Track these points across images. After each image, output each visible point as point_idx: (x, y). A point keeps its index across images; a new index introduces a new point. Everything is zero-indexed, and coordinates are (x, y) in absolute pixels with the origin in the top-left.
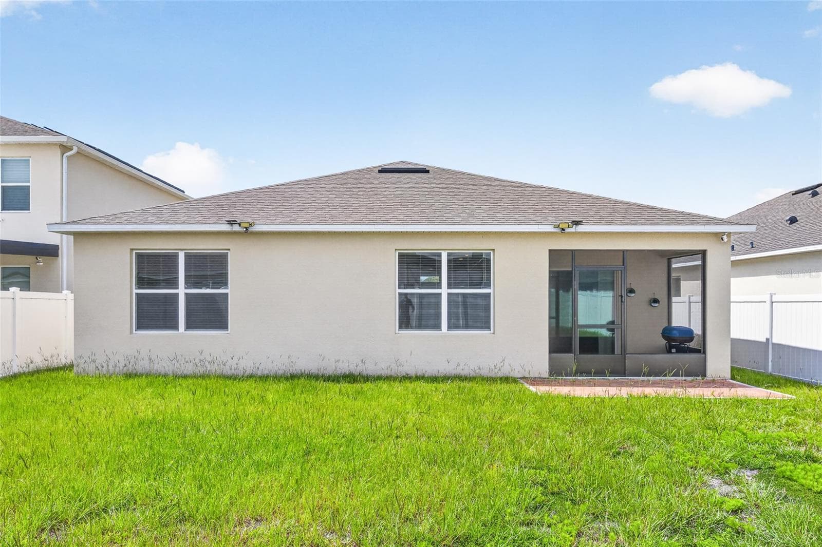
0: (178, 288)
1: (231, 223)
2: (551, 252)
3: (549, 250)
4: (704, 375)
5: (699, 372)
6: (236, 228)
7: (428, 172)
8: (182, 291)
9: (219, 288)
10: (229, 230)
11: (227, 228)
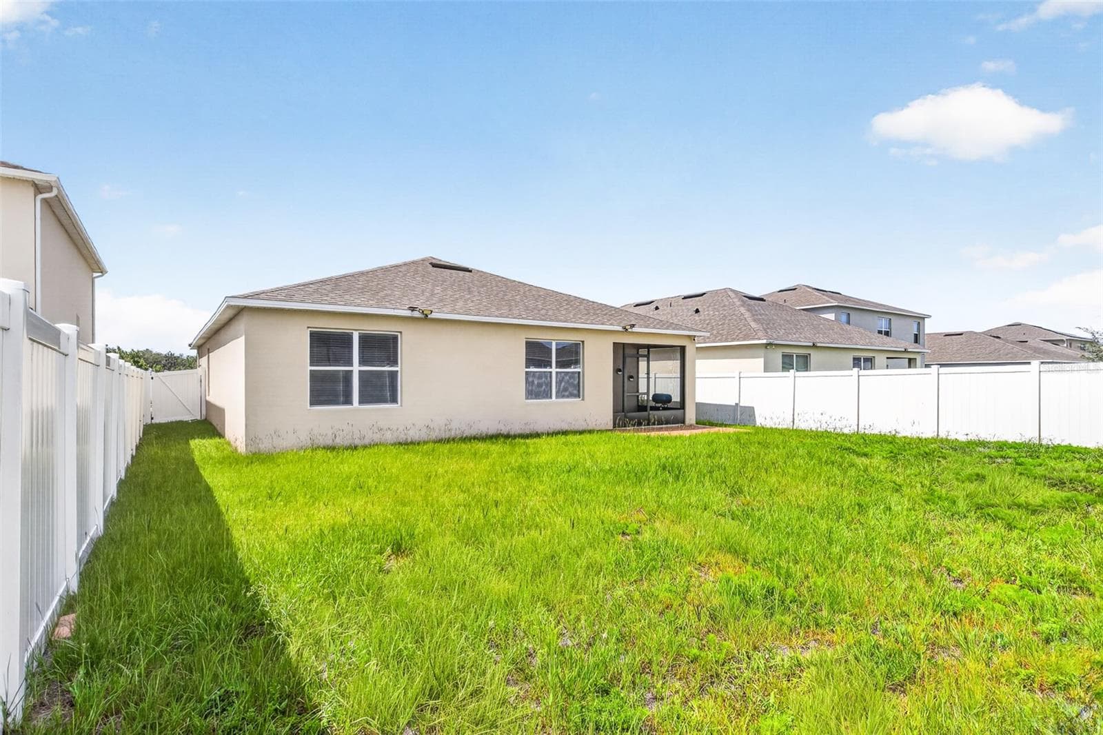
0: (352, 366)
1: (412, 309)
2: (615, 344)
3: (614, 343)
4: (683, 422)
5: (681, 421)
6: (416, 314)
7: (470, 271)
8: (356, 368)
9: (384, 366)
10: (410, 315)
11: (408, 313)
